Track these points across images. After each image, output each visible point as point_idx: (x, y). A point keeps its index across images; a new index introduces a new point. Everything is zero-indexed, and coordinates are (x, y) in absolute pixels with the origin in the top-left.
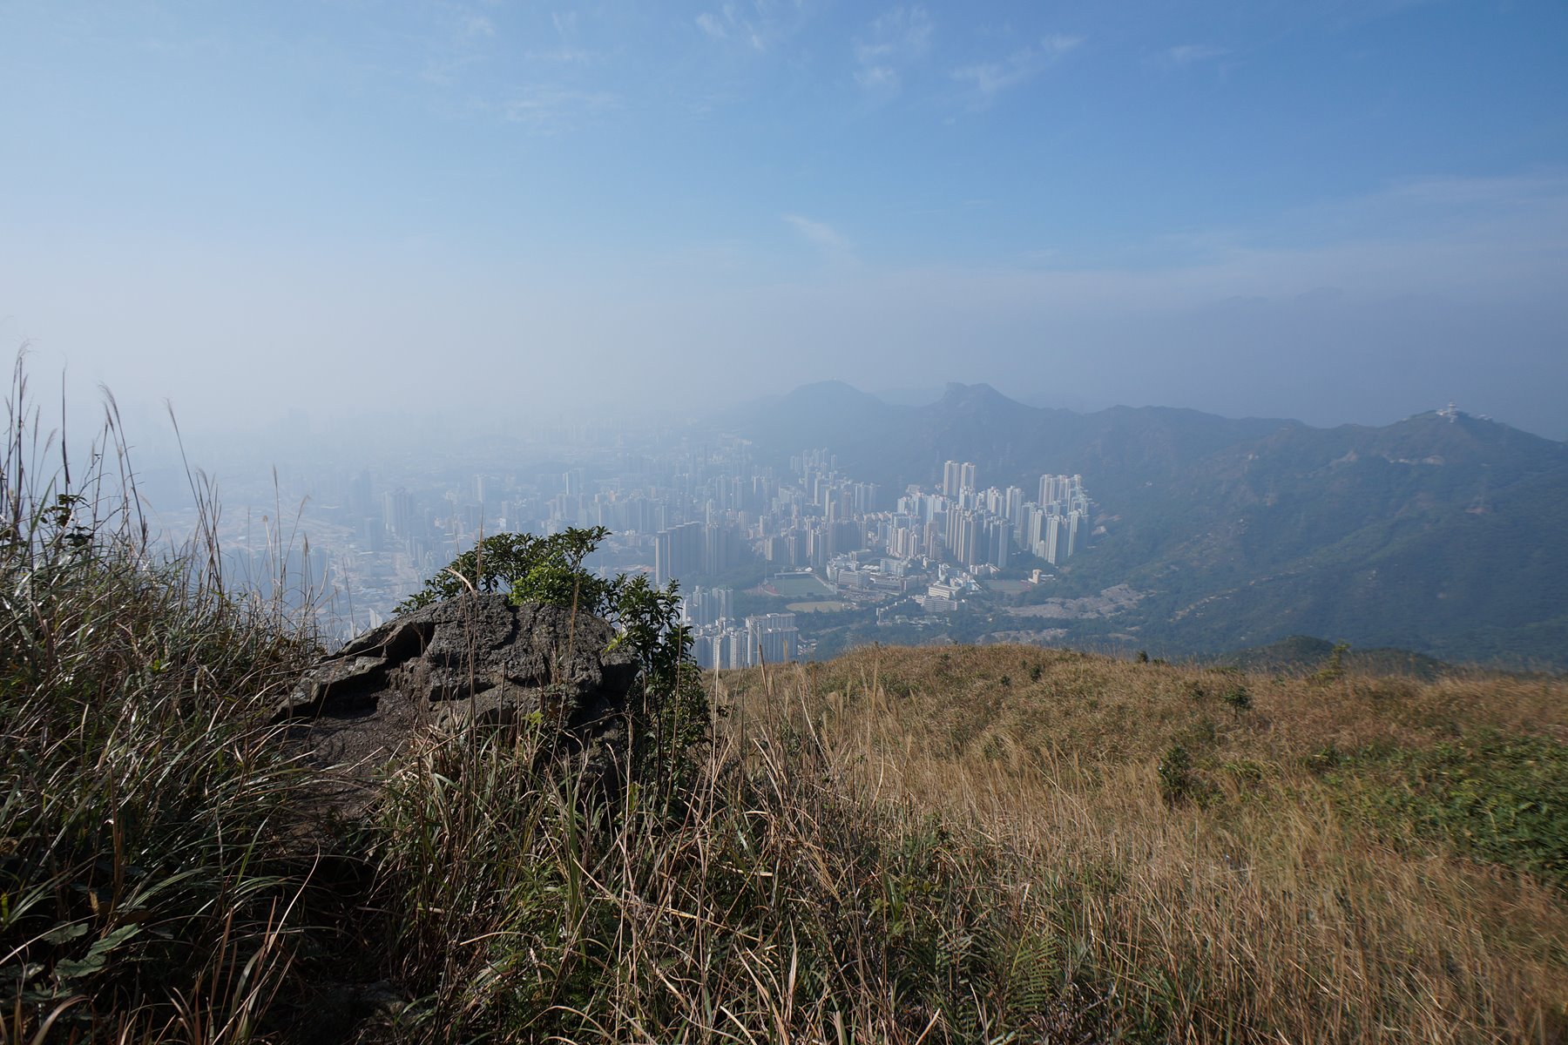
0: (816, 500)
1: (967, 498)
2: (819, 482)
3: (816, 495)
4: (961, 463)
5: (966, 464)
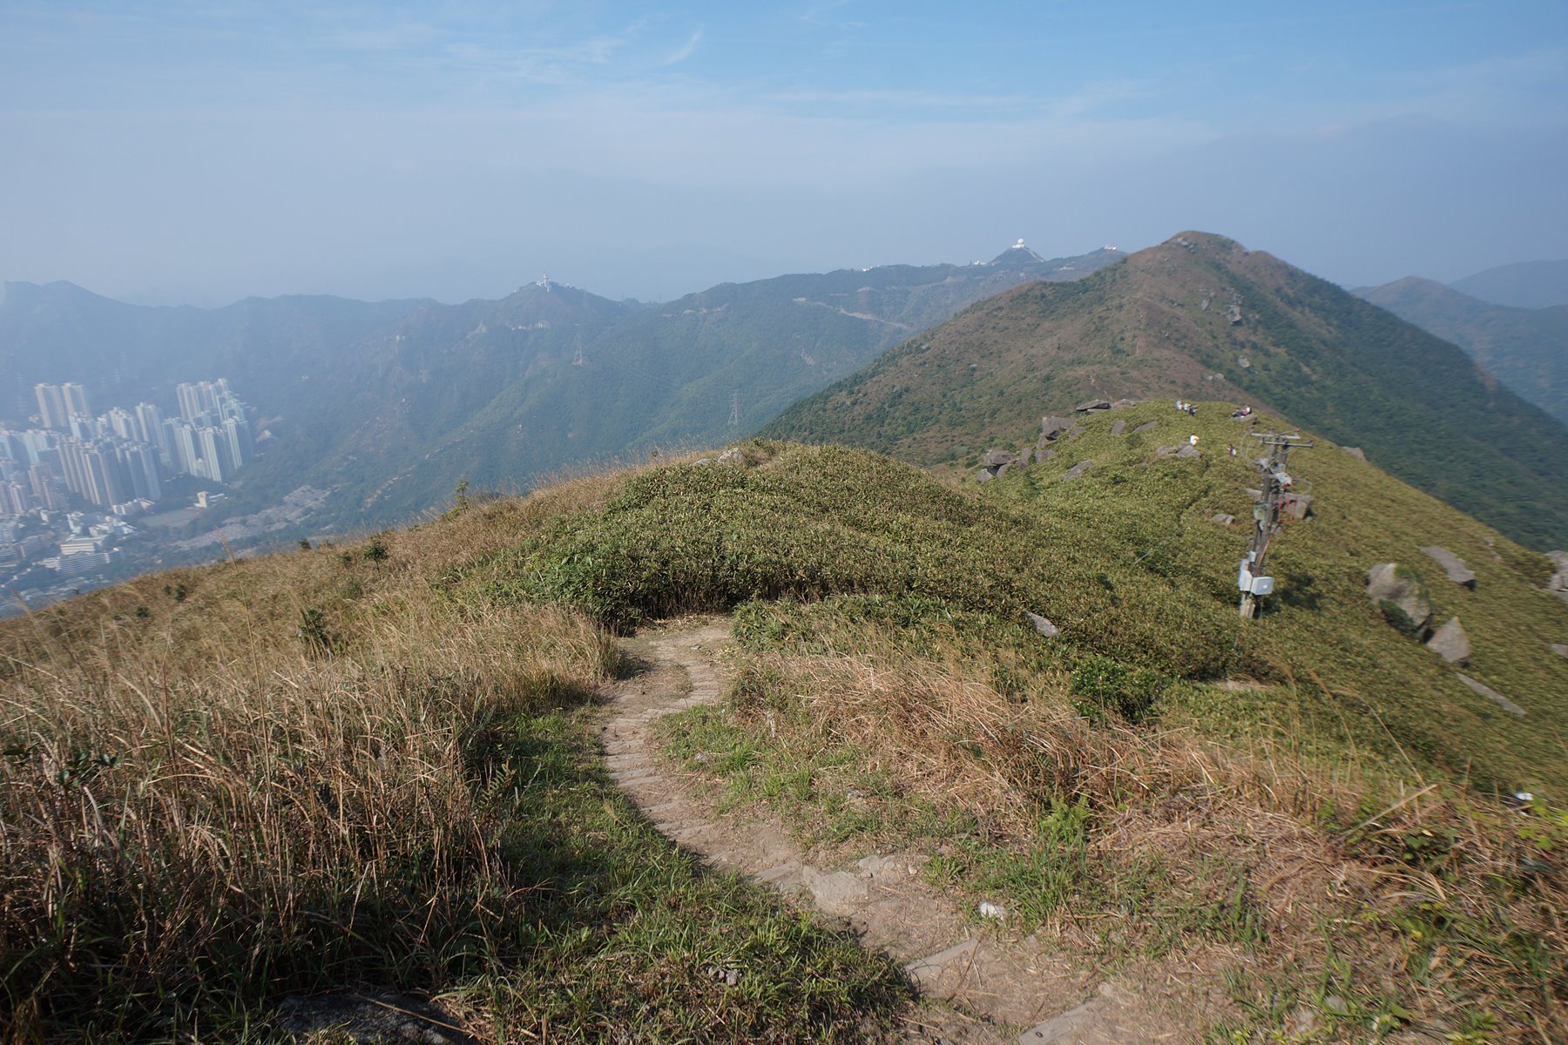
1: (83, 427)
4: (60, 384)
5: (68, 385)
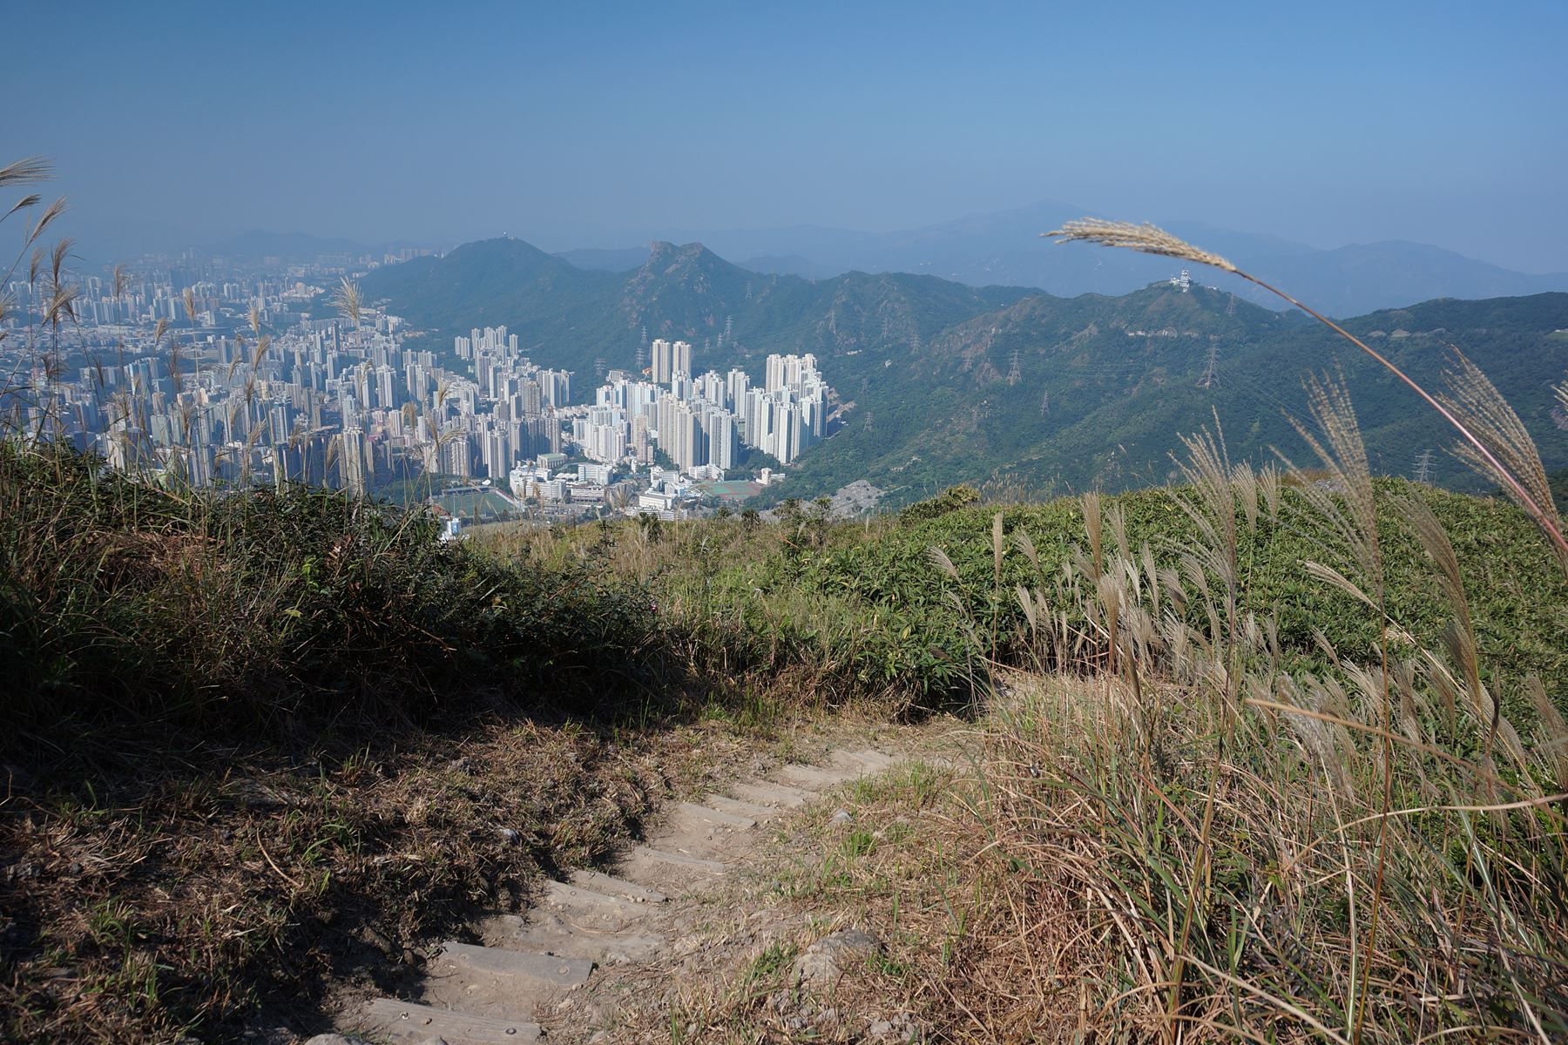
0: (491, 393)
1: (681, 385)
2: (495, 371)
3: (491, 387)
4: (673, 342)
5: (679, 343)
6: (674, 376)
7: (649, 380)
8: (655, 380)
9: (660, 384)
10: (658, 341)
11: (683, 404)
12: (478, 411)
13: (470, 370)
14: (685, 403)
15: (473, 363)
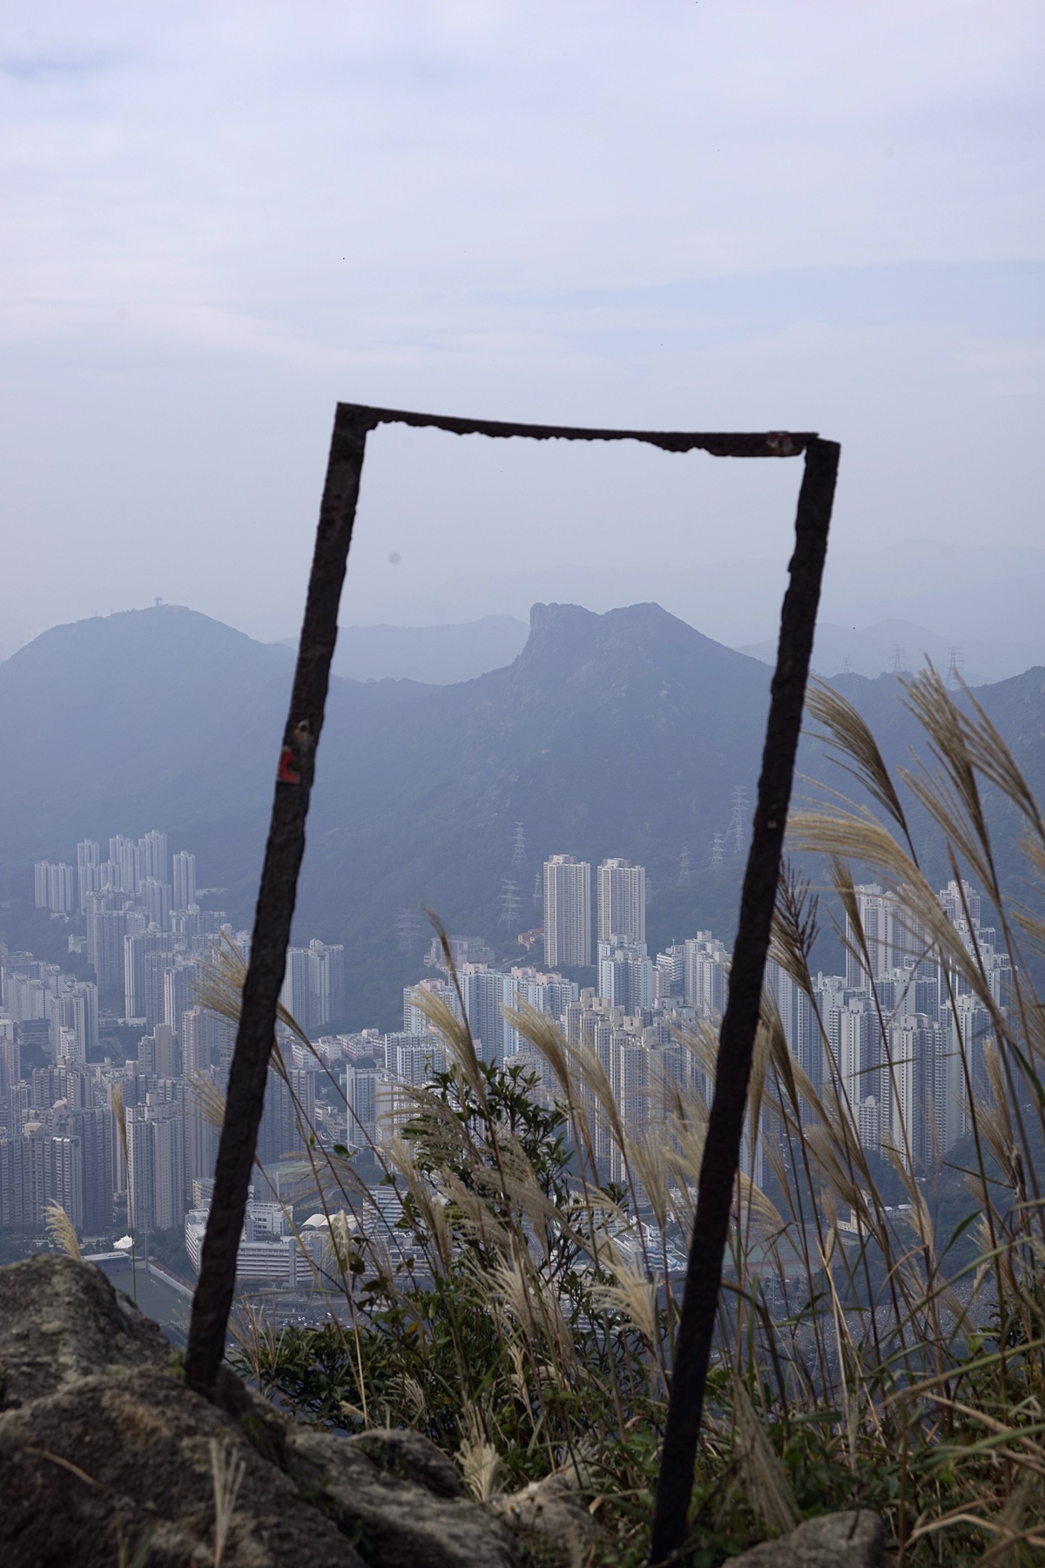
0: (129, 1004)
2: (139, 948)
3: (129, 989)
4: (596, 862)
5: (612, 863)
6: (603, 949)
7: (535, 958)
8: (551, 959)
9: (567, 971)
10: (558, 859)
11: (632, 1024)
12: (94, 1055)
13: (74, 945)
14: (637, 1021)
15: (81, 930)
